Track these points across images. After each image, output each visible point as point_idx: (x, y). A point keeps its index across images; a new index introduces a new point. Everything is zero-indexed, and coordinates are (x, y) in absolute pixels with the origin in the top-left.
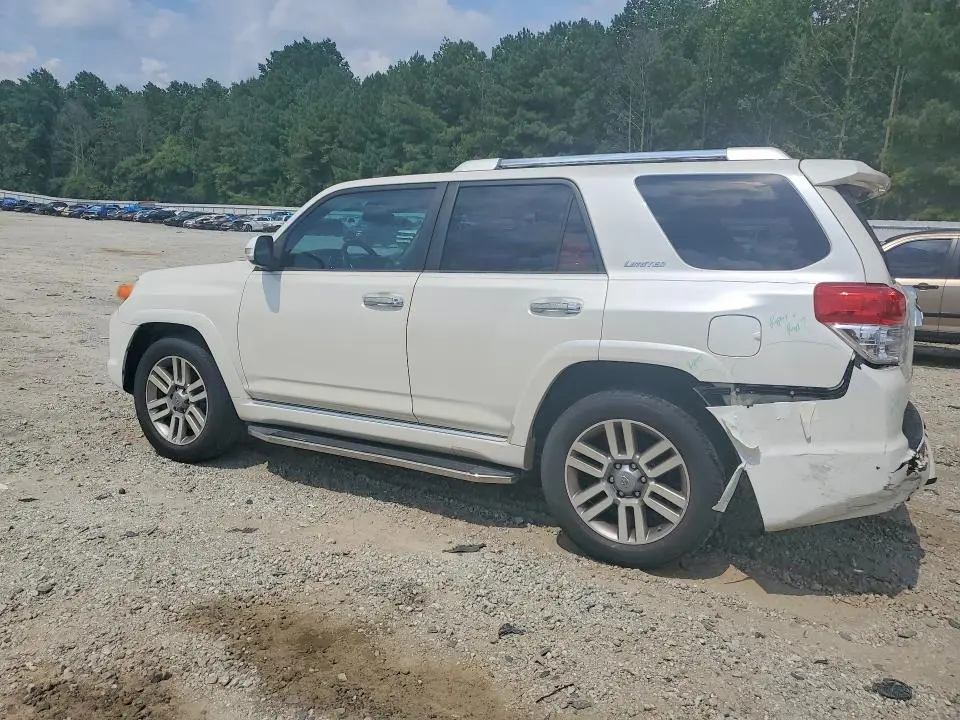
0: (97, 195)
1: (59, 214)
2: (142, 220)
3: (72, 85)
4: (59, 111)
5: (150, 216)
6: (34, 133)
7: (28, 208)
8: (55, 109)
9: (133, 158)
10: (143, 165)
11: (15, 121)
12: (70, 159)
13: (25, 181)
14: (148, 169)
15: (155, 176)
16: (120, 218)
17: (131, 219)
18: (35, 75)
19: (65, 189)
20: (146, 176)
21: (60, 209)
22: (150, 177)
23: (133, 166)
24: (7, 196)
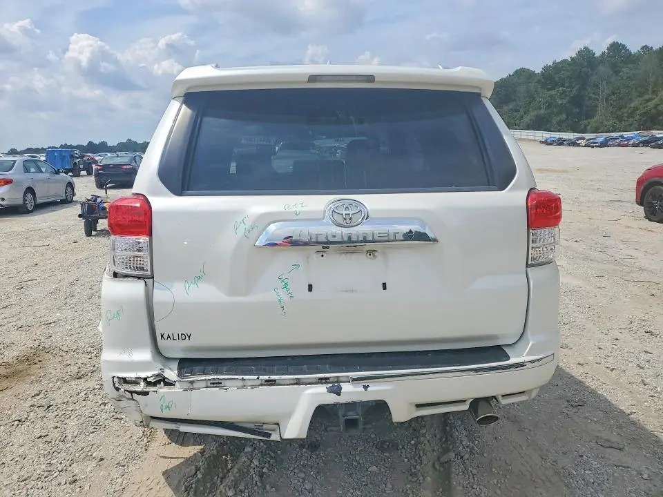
0: (611, 129)
1: (578, 145)
2: (635, 145)
3: (603, 54)
4: (592, 74)
5: (641, 142)
6: (574, 91)
7: (560, 142)
8: (590, 72)
9: (641, 99)
10: (649, 103)
11: (563, 86)
12: (596, 106)
13: (564, 124)
14: (652, 106)
15: (658, 110)
16: (619, 145)
17: (627, 146)
18: (580, 53)
19: (588, 128)
20: (650, 110)
21: (580, 141)
22: (653, 111)
23: (641, 104)
24: (552, 136)
